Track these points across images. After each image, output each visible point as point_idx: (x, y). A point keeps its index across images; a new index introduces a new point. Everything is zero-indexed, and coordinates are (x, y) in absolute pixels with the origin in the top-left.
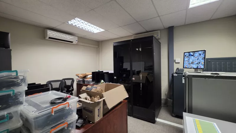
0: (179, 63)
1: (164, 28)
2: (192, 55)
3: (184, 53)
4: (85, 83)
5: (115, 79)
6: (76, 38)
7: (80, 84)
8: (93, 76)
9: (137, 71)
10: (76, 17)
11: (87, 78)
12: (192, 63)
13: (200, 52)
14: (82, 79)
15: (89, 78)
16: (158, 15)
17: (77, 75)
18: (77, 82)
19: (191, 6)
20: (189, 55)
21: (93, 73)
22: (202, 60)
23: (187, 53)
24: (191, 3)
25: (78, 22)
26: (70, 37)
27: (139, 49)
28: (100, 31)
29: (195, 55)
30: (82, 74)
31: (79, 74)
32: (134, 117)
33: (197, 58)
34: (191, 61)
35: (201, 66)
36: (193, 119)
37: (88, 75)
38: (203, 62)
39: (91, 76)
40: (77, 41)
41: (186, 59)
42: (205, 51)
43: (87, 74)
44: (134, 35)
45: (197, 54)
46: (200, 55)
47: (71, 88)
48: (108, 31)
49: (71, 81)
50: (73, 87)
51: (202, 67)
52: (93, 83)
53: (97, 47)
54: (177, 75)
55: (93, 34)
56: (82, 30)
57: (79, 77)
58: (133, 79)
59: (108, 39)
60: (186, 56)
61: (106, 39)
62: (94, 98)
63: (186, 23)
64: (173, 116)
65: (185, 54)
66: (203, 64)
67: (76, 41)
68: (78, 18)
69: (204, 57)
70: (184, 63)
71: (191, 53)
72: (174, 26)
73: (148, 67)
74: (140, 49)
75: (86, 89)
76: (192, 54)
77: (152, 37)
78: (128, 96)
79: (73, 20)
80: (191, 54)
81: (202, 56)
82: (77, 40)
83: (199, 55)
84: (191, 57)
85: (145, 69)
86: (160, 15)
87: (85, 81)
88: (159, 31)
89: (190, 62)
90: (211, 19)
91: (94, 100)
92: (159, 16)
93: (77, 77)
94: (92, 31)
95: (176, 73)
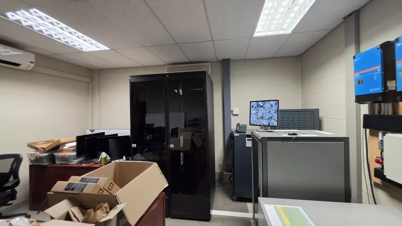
0: (237, 115)
1: (216, 60)
2: (262, 106)
3: (251, 102)
4: (58, 162)
5: (134, 148)
6: (32, 58)
7: (40, 166)
8: (78, 146)
9: (172, 130)
10: (33, 6)
11: (62, 151)
12: (262, 118)
13: (272, 102)
14: (46, 154)
15: (68, 151)
16: (212, 38)
17: (30, 146)
18: (32, 161)
19: (256, 35)
20: (258, 105)
21: (80, 139)
22: (275, 114)
23: (255, 103)
24: (257, 30)
25: (40, 21)
26: (8, 52)
27: (178, 91)
28: (98, 49)
29: (265, 106)
30: (47, 142)
31: (36, 143)
32: (172, 218)
33: (268, 111)
34: (260, 114)
35: (274, 122)
36: (274, 207)
37: (64, 144)
38: (275, 116)
39: (75, 144)
40: (33, 65)
41: (253, 112)
42: (278, 100)
43: (62, 141)
44: (167, 65)
45: (267, 105)
46: (272, 106)
47: (12, 179)
48: (117, 50)
49: (12, 160)
50: (16, 176)
51: (275, 124)
52: (78, 160)
53: (89, 80)
54: (238, 135)
55: (80, 52)
56: (49, 39)
57: (37, 149)
58: (172, 146)
59: (115, 67)
60: (253, 107)
61: (111, 65)
62: (95, 211)
63: (246, 58)
64: (234, 200)
65: (252, 104)
66: (276, 119)
67: (31, 62)
68: (37, 9)
69: (277, 109)
70: (251, 117)
71: (260, 103)
72: (230, 59)
73: (191, 121)
74: (181, 91)
75: (66, 189)
76: (262, 104)
77: (205, 73)
78: (168, 185)
79: (22, 11)
80: (260, 105)
81: (275, 108)
82: (34, 61)
83: (270, 106)
84: (260, 108)
85: (185, 124)
86: (214, 39)
87: (56, 158)
88: (210, 64)
89: (259, 117)
90: (275, 56)
91: (95, 216)
92: (212, 40)
93: (32, 151)
94: (77, 47)
95: (237, 132)
